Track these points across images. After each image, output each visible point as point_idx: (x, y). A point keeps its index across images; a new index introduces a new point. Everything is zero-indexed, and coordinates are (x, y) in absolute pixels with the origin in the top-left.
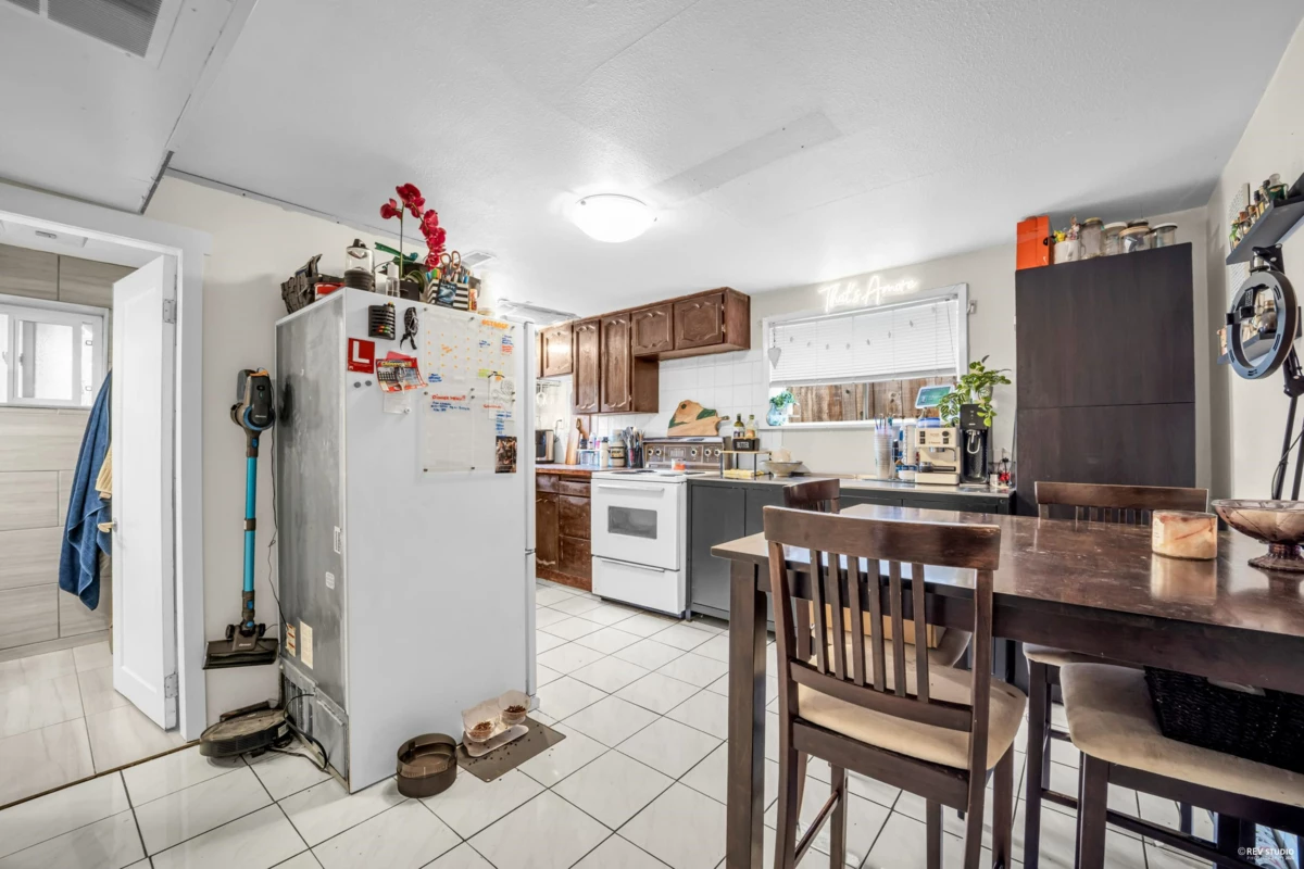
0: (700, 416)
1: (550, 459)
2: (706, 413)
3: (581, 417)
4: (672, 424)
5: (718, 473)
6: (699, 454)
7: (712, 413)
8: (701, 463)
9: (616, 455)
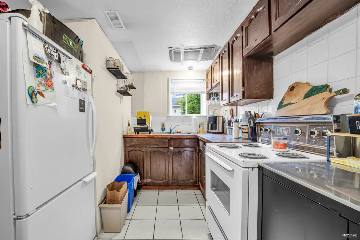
0: (308, 95)
1: (221, 130)
2: (315, 90)
3: (233, 107)
4: (281, 106)
5: (324, 158)
6: (304, 134)
7: (325, 88)
8: (306, 144)
9: (245, 131)
